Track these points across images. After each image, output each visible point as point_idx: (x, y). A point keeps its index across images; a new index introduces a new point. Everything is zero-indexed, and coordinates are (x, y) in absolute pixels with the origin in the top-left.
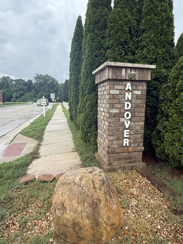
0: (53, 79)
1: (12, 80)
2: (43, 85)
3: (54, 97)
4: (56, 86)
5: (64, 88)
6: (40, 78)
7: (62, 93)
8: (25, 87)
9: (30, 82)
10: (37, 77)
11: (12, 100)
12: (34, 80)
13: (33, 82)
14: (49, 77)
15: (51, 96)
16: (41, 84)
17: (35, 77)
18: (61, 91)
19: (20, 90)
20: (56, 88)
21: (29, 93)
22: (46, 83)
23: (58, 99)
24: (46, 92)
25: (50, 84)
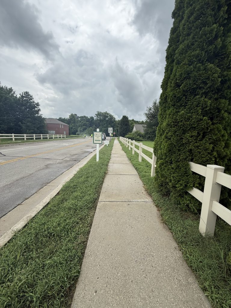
0: (111, 116)
1: (78, 117)
2: (103, 121)
3: (112, 132)
4: (113, 122)
5: (121, 124)
6: (100, 115)
7: (119, 128)
8: (88, 122)
9: (92, 118)
10: (98, 114)
11: (77, 133)
12: (95, 116)
13: (95, 118)
14: (108, 114)
15: (109, 131)
16: (100, 120)
17: (96, 114)
18: (118, 127)
19: (84, 125)
20: (113, 124)
21: (91, 128)
22: (105, 119)
23: (114, 133)
24: (105, 128)
25: (108, 120)
